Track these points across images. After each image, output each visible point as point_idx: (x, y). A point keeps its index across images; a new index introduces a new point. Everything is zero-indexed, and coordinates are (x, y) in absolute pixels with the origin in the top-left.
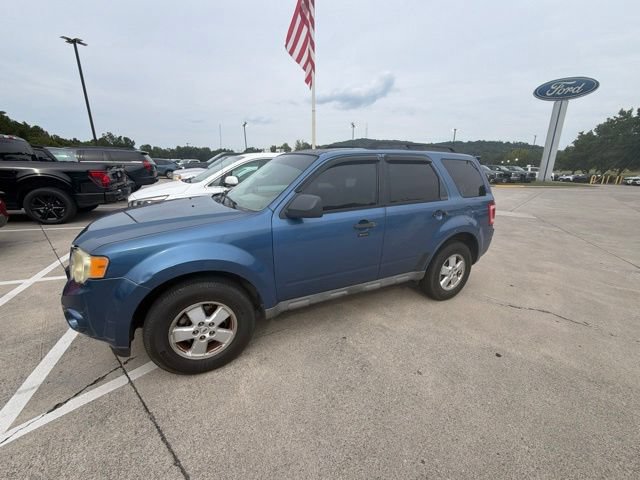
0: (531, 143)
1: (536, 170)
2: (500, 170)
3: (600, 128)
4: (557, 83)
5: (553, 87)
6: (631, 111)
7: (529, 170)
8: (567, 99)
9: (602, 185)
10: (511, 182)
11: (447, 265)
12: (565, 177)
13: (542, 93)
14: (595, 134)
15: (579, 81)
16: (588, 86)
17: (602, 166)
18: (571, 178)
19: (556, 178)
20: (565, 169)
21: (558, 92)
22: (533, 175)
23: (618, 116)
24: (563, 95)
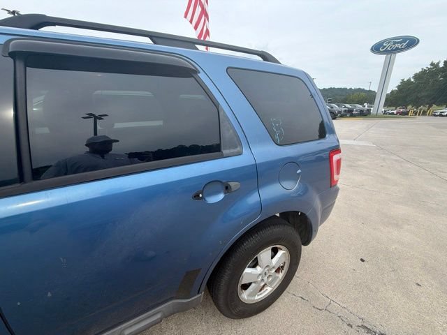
0: (367, 89)
1: (371, 107)
2: (345, 107)
3: (417, 76)
4: (388, 41)
5: (385, 45)
6: (438, 63)
7: (366, 107)
8: (395, 53)
9: (417, 116)
10: (353, 116)
11: (255, 265)
12: (390, 112)
13: (376, 49)
14: (412, 80)
15: (404, 39)
16: (411, 42)
17: (417, 103)
18: (395, 112)
19: (385, 113)
20: (390, 106)
21: (388, 48)
22: (369, 110)
23: (429, 67)
24: (392, 50)
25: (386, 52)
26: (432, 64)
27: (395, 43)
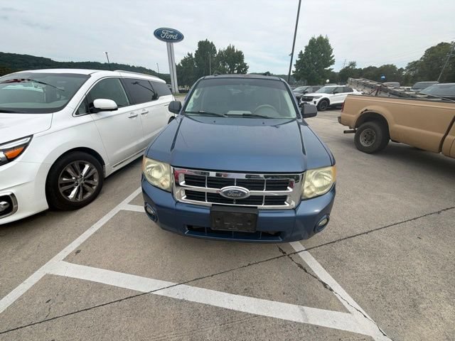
4: (164, 30)
8: (172, 42)
24: (169, 39)
25: (165, 39)
26: (189, 54)
27: (170, 34)
